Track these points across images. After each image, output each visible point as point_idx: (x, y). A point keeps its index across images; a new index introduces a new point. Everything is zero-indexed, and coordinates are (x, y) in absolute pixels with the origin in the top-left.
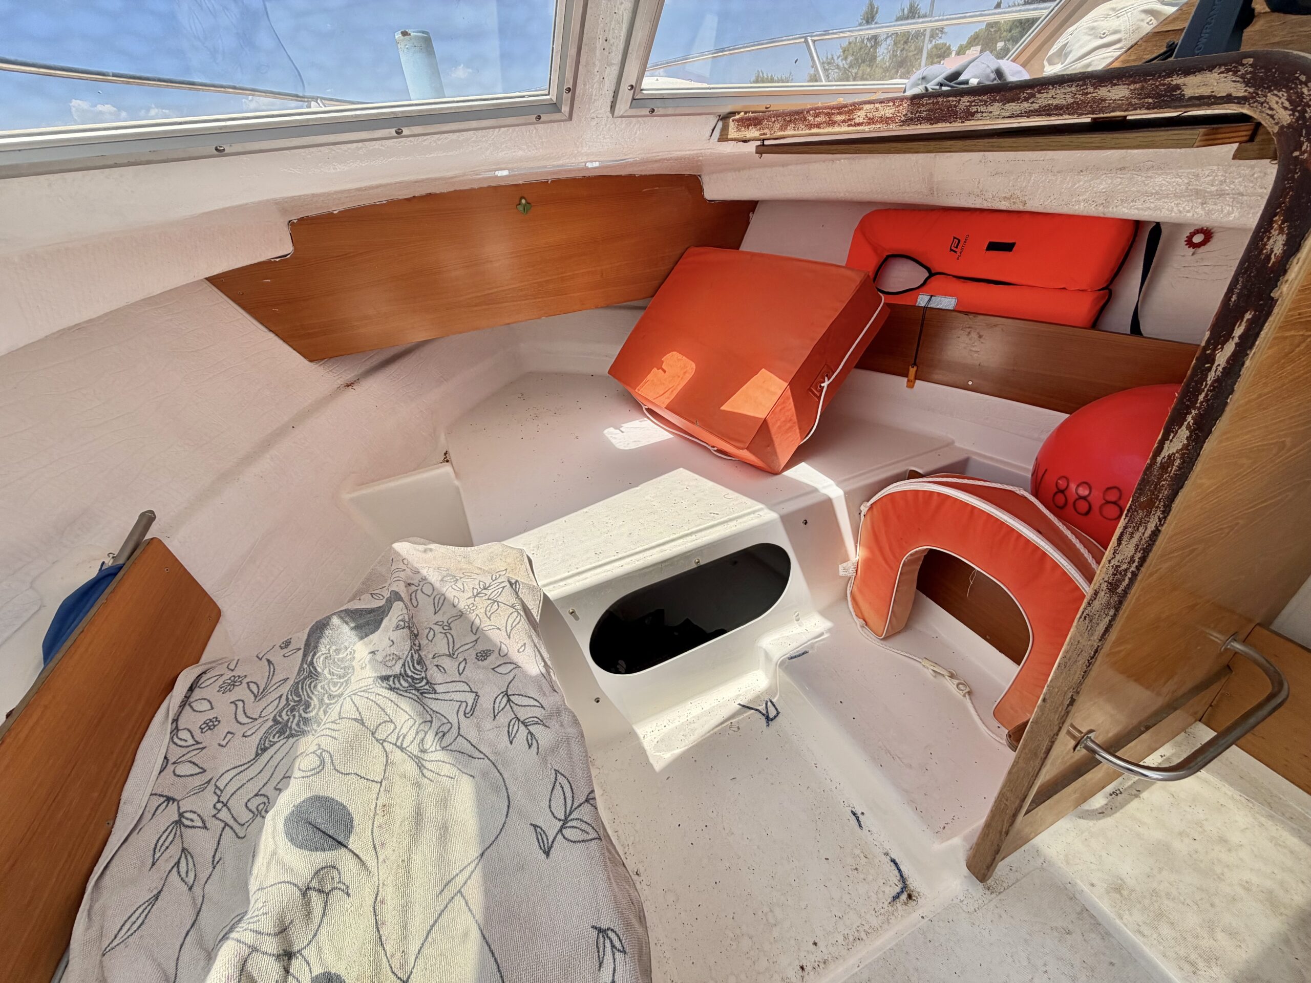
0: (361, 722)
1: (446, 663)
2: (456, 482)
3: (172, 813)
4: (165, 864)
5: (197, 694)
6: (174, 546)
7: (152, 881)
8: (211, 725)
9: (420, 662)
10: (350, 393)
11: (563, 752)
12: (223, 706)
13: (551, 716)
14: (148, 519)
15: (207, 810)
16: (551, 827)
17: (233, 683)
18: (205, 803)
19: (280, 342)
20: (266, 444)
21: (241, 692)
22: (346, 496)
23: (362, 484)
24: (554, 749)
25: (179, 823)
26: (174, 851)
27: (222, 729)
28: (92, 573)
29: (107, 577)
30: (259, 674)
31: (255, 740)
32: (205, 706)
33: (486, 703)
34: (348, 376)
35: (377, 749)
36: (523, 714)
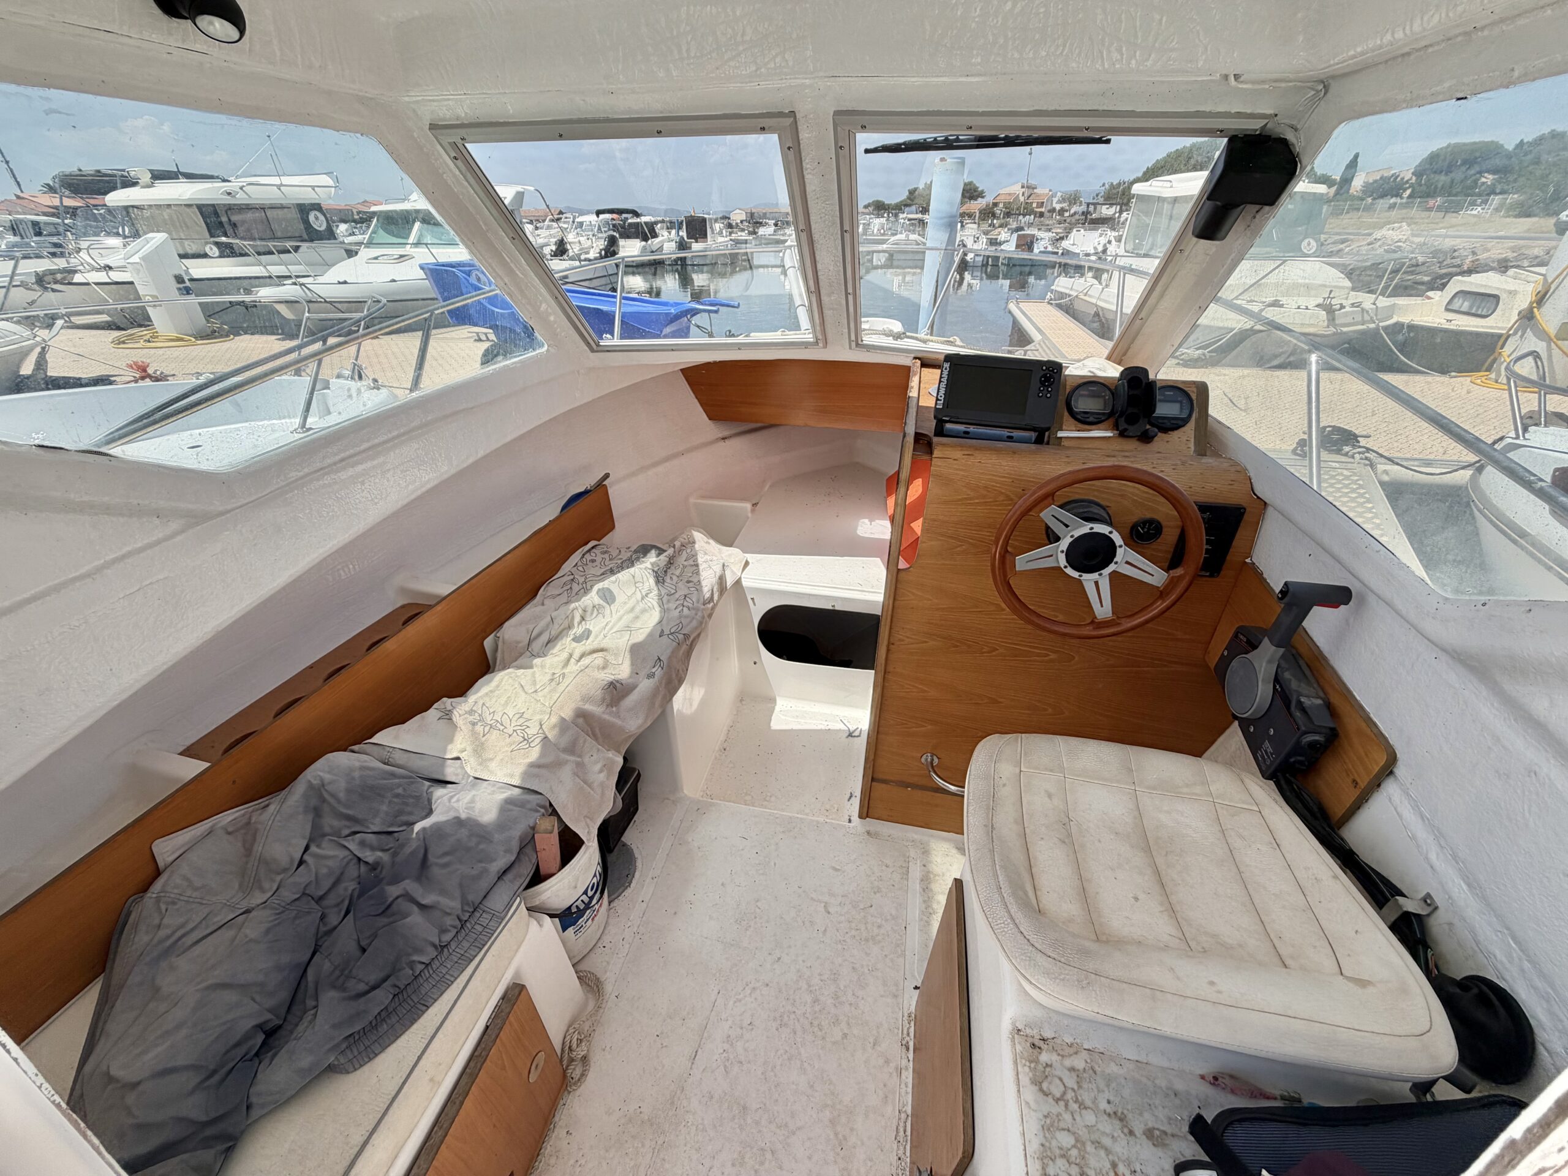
0: (634, 577)
1: (675, 578)
2: (750, 515)
3: (572, 577)
4: (565, 588)
5: (594, 550)
6: (610, 491)
7: (561, 591)
8: (593, 561)
9: (666, 572)
10: (722, 443)
11: (689, 620)
12: (599, 559)
13: (693, 609)
14: (607, 476)
15: (581, 582)
16: (667, 632)
17: (606, 552)
18: (582, 580)
19: (698, 405)
20: (668, 459)
21: (606, 556)
22: (692, 500)
23: (703, 497)
24: (686, 617)
25: (572, 580)
26: (569, 587)
27: (595, 564)
28: (582, 490)
29: (586, 492)
30: (615, 553)
31: (603, 570)
32: (594, 555)
33: (677, 595)
34: (726, 433)
35: (634, 588)
36: (685, 603)
